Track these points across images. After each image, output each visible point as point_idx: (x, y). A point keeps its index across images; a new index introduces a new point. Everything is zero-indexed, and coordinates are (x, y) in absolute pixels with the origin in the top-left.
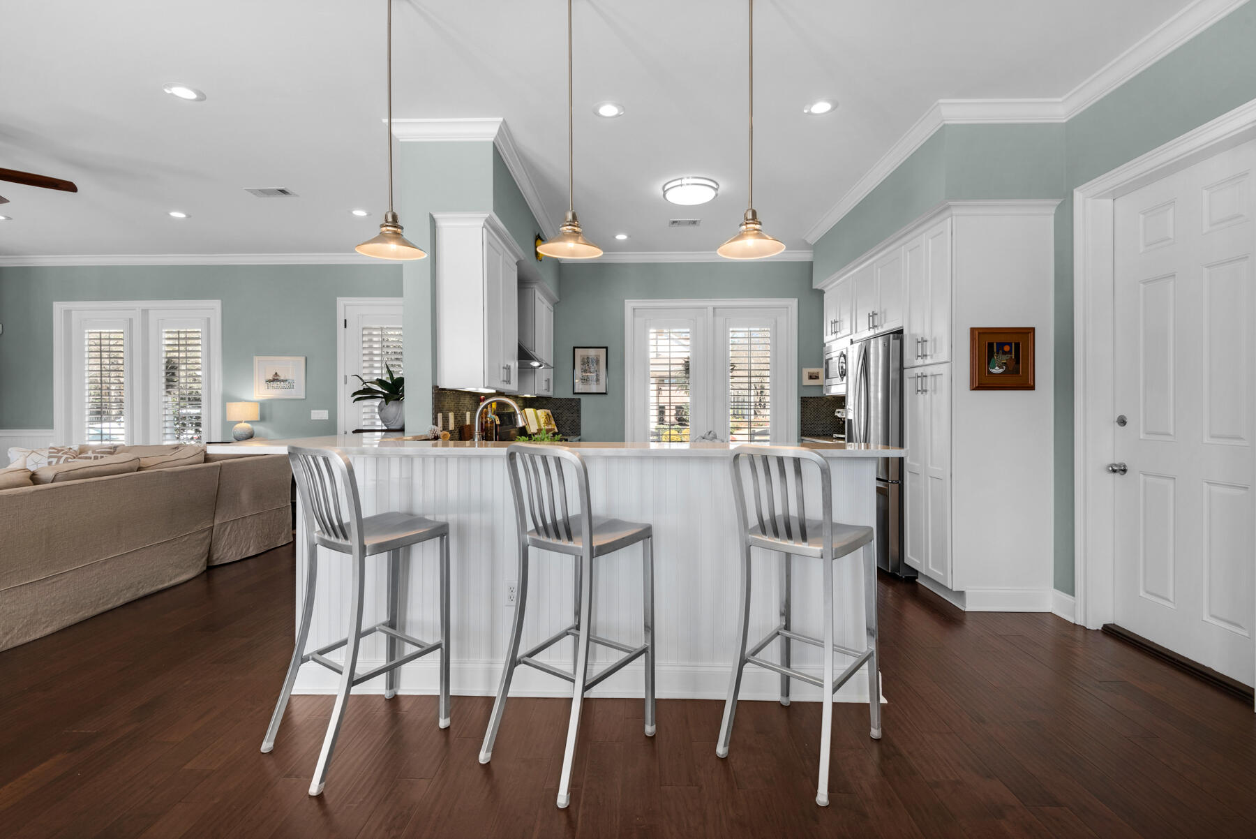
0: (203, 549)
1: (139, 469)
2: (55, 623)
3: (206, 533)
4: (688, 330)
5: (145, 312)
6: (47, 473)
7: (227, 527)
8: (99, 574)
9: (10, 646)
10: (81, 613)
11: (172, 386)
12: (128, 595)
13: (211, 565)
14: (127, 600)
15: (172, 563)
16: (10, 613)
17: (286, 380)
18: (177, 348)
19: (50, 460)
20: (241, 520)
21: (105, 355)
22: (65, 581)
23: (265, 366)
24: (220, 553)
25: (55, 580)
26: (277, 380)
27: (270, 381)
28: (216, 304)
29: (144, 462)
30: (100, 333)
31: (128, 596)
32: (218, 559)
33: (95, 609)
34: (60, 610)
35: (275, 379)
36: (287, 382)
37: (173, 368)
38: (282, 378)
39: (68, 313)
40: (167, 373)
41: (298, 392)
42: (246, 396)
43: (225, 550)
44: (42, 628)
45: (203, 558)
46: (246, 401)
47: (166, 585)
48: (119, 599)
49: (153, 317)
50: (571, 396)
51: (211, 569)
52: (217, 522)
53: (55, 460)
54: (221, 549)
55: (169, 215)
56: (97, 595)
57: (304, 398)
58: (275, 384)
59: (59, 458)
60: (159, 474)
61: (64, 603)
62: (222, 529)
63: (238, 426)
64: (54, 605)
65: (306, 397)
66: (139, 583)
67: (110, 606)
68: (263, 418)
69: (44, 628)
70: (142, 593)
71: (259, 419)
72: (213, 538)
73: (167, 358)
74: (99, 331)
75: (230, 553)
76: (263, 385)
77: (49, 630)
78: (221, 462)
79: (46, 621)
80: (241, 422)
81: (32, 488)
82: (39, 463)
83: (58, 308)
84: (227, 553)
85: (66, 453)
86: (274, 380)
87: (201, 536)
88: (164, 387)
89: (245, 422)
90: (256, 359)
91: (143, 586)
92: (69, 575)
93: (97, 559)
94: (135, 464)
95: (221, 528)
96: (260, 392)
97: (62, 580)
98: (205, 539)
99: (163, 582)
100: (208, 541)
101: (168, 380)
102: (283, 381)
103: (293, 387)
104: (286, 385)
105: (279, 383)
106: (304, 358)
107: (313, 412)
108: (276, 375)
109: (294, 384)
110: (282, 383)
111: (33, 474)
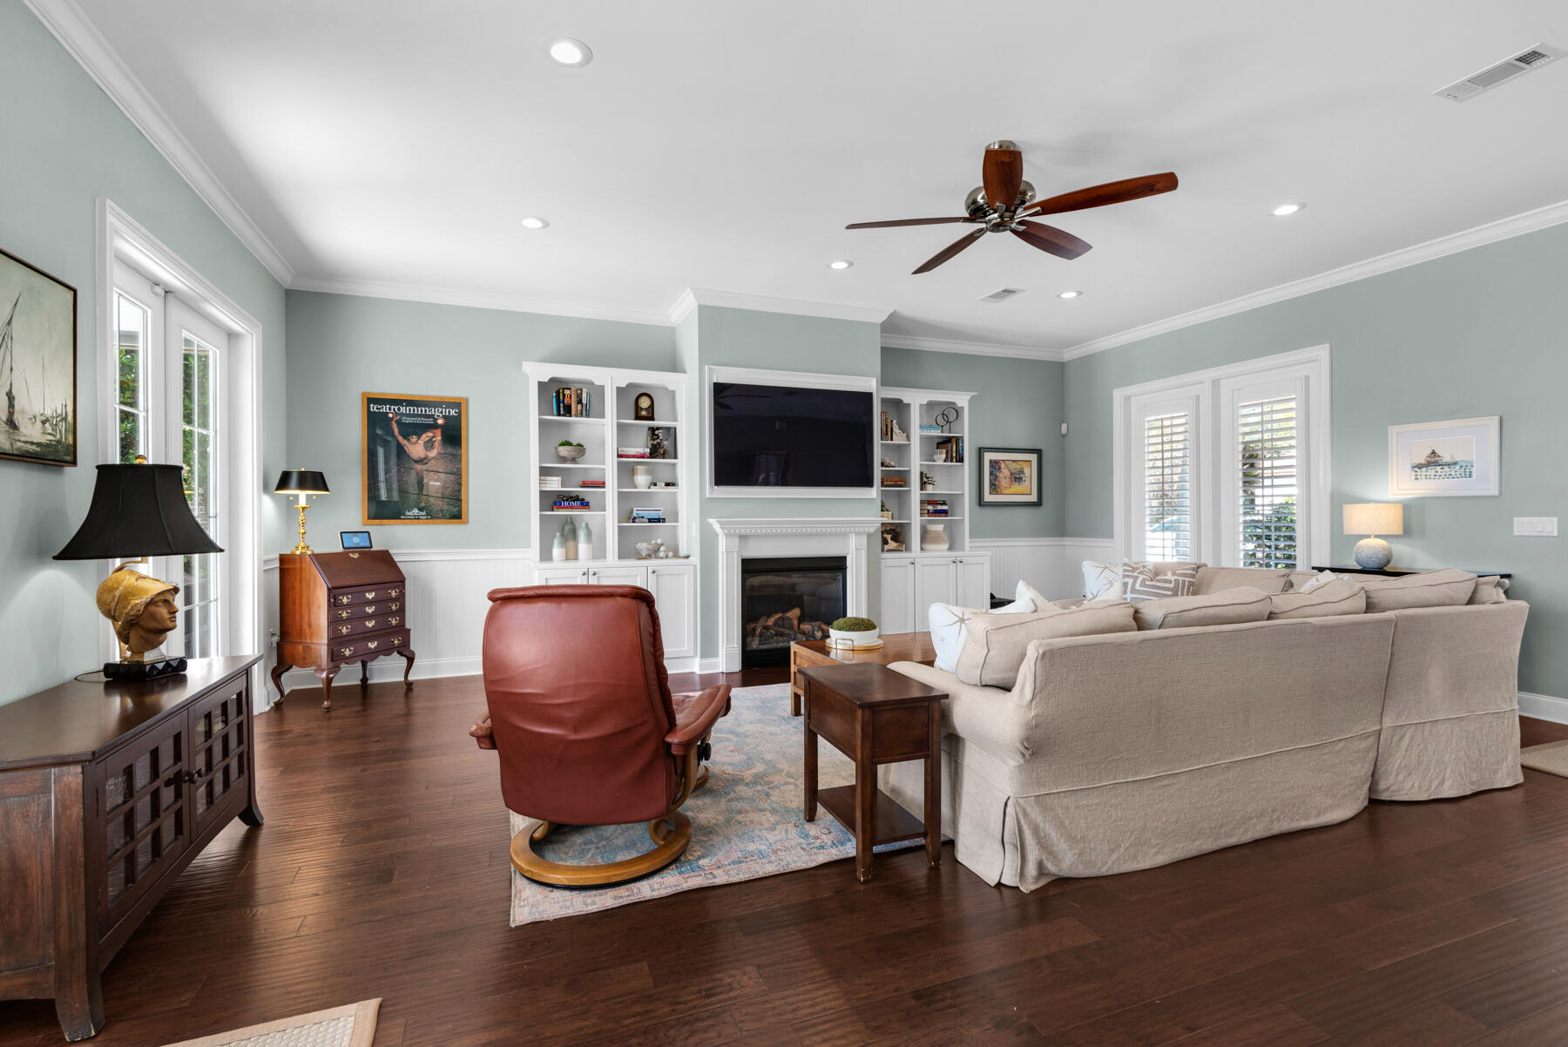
0: (1364, 769)
1: (1271, 616)
2: (1166, 850)
3: (1372, 739)
5: (1216, 383)
6: (1152, 612)
7: (1405, 734)
8: (1220, 784)
9: (1116, 870)
10: (1198, 843)
11: (1253, 484)
12: (1258, 828)
13: (1375, 797)
14: (1257, 835)
15: (1320, 785)
16: (1116, 821)
17: (1456, 463)
18: (1259, 428)
19: (1126, 580)
20: (1429, 724)
21: (1167, 446)
22: (1179, 786)
23: (1410, 441)
24: (1391, 780)
25: (1166, 782)
26: (1436, 464)
27: (1420, 466)
28: (1322, 352)
30: (1162, 420)
31: (1258, 830)
32: (1387, 789)
33: (1215, 840)
34: (1172, 831)
35: (1433, 461)
36: (1457, 467)
37: (1251, 457)
38: (1446, 459)
39: (1128, 399)
40: (1244, 465)
41: (1486, 483)
42: (1372, 493)
43: (1401, 777)
44: (1151, 854)
45: (1364, 784)
46: (1376, 502)
48: (1246, 831)
49: (1225, 388)
51: (1374, 803)
52: (1388, 722)
53: (1130, 581)
54: (1394, 773)
55: (1273, 215)
56: (1218, 819)
57: (1496, 493)
58: (1431, 471)
59: (1136, 578)
61: (1177, 822)
62: (1396, 738)
63: (1363, 542)
64: (1166, 821)
65: (1501, 491)
66: (1274, 811)
67: (1233, 841)
68: (1407, 531)
69: (1154, 854)
70: (1279, 828)
71: (1398, 530)
72: (1380, 750)
73: (1244, 443)
74: (1160, 417)
75: (1410, 784)
76: (1407, 476)
78: (1397, 612)
79: (1157, 845)
80: (1369, 536)
81: (1136, 634)
82: (1140, 598)
83: (1118, 395)
84: (1404, 785)
85: (1141, 573)
86: (1428, 464)
87: (1364, 744)
89: (1376, 536)
90: (1393, 431)
91: (1279, 817)
92: (1184, 778)
93: (1219, 759)
94: (1265, 608)
95: (1393, 736)
96: (1402, 485)
97: (1174, 784)
98: (1368, 750)
99: (1307, 817)
100: (1372, 755)
101: (1245, 475)
102: (1448, 465)
103: (1474, 474)
104: (1453, 473)
105: (1438, 468)
106: (1496, 420)
107: (1516, 520)
108: (1433, 452)
109: (1474, 470)
110: (1446, 468)
111: (1137, 616)
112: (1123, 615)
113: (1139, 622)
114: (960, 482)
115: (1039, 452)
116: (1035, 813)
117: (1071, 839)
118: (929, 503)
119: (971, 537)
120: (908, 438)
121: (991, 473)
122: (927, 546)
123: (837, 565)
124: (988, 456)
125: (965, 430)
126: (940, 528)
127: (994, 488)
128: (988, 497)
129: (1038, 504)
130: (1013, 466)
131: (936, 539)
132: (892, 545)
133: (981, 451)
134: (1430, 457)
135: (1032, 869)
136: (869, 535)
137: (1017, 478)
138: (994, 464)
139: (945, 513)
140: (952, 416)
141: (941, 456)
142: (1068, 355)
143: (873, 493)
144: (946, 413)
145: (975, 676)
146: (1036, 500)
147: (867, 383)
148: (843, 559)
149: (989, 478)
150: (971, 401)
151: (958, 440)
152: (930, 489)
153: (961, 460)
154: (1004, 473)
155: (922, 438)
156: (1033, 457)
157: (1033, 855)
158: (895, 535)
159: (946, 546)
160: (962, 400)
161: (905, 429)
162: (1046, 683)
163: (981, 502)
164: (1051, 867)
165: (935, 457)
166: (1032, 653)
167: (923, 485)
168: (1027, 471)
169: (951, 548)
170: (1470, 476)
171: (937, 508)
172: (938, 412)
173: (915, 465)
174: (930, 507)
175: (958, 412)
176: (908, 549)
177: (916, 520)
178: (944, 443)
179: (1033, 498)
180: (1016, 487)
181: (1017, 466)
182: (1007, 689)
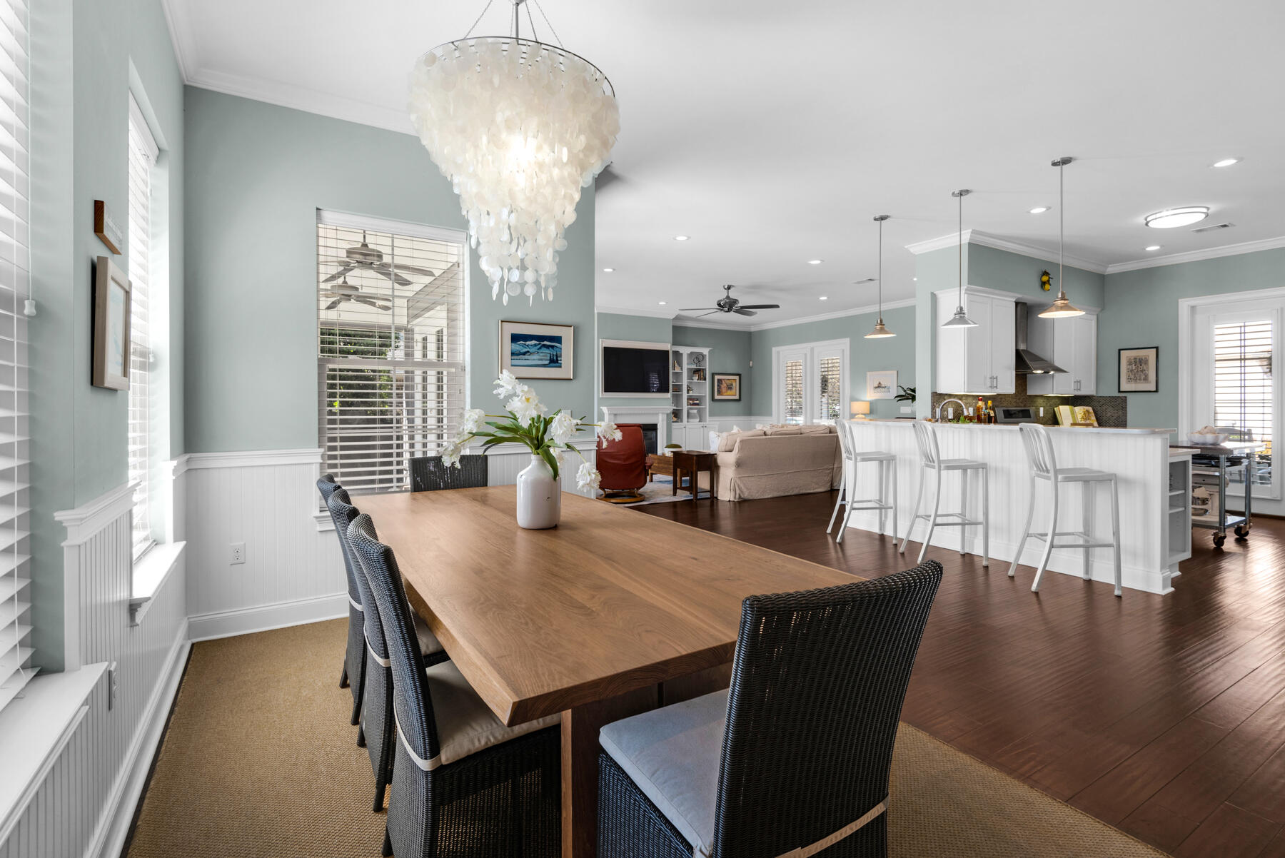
0: (828, 479)
1: (801, 434)
3: (831, 470)
4: (1270, 322)
5: (812, 349)
6: (769, 432)
8: (786, 478)
9: (758, 498)
10: (779, 493)
11: (825, 392)
13: (832, 488)
15: (815, 481)
16: (759, 485)
17: (885, 387)
18: (826, 369)
21: (794, 375)
22: (774, 477)
23: (873, 378)
24: (837, 483)
25: (771, 476)
27: (876, 388)
28: (847, 340)
29: (803, 431)
31: (796, 492)
32: (836, 486)
33: (784, 493)
35: (879, 386)
37: (825, 381)
38: (883, 386)
39: (778, 353)
40: (822, 384)
42: (863, 398)
46: (862, 401)
47: (812, 491)
49: (816, 351)
50: (1117, 394)
52: (835, 466)
56: (785, 487)
58: (878, 390)
60: (808, 437)
61: (774, 487)
63: (857, 416)
64: (771, 486)
66: (801, 487)
67: (789, 494)
71: (868, 412)
72: (833, 474)
73: (822, 375)
74: (792, 362)
76: (872, 391)
77: (769, 496)
79: (769, 493)
80: (859, 414)
81: (764, 437)
82: (768, 429)
83: (774, 350)
85: (776, 426)
88: (820, 392)
89: (861, 414)
90: (868, 374)
91: (802, 489)
92: (776, 475)
95: (837, 470)
96: (870, 395)
99: (810, 489)
100: (830, 475)
101: (823, 389)
102: (883, 388)
104: (884, 391)
105: (881, 389)
106: (895, 372)
107: (902, 408)
108: (880, 383)
109: (890, 389)
111: (765, 432)
112: (762, 433)
113: (765, 434)
114: (704, 390)
115: (739, 375)
116: (739, 482)
117: (747, 489)
118: (691, 399)
119: (710, 416)
120: (682, 369)
121: (718, 385)
122: (690, 420)
123: (654, 428)
124: (717, 377)
125: (707, 366)
126: (695, 411)
127: (719, 393)
128: (717, 397)
129: (739, 400)
130: (728, 382)
131: (694, 417)
132: (675, 419)
133: (713, 375)
134: (878, 384)
135: (737, 496)
136: (667, 415)
137: (730, 387)
138: (720, 381)
139: (697, 404)
140: (701, 358)
141: (696, 378)
142: (753, 329)
143: (669, 395)
144: (698, 358)
145: (723, 449)
146: (738, 398)
147: (667, 346)
148: (656, 425)
149: (717, 387)
150: (709, 352)
151: (704, 370)
152: (691, 393)
153: (705, 379)
154: (724, 385)
155: (688, 369)
156: (737, 378)
157: (738, 492)
158: (677, 414)
159: (698, 420)
160: (705, 351)
161: (680, 365)
162: (741, 449)
163: (713, 399)
164: (742, 496)
165: (694, 378)
166: (738, 441)
167: (688, 391)
168: (734, 384)
169: (700, 421)
170: (889, 392)
171: (695, 401)
172: (694, 357)
173: (685, 382)
174: (691, 402)
175: (704, 356)
176: (682, 421)
177: (685, 407)
178: (697, 371)
179: (737, 397)
180: (729, 392)
181: (730, 382)
182: (731, 451)
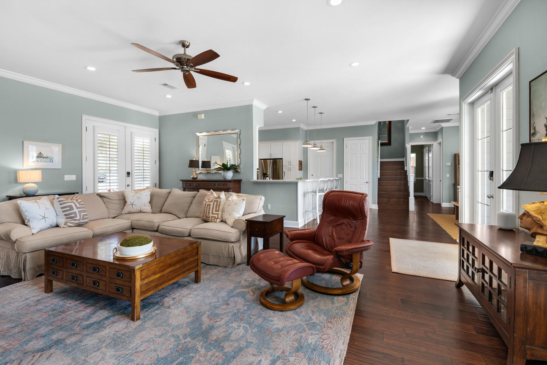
17: (48, 157)
23: (32, 147)
26: (41, 157)
36: (48, 159)
38: (45, 156)
57: (61, 168)
58: (40, 159)
63: (27, 185)
71: (40, 180)
80: (29, 183)
86: (39, 157)
89: (32, 183)
90: (26, 143)
102: (45, 158)
103: (53, 161)
104: (47, 160)
105: (42, 159)
106: (61, 145)
107: (65, 176)
108: (41, 153)
109: (54, 160)
110: (45, 159)
134: (39, 154)
170: (52, 162)
